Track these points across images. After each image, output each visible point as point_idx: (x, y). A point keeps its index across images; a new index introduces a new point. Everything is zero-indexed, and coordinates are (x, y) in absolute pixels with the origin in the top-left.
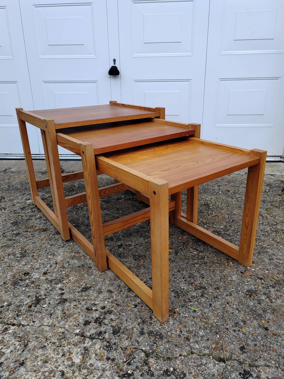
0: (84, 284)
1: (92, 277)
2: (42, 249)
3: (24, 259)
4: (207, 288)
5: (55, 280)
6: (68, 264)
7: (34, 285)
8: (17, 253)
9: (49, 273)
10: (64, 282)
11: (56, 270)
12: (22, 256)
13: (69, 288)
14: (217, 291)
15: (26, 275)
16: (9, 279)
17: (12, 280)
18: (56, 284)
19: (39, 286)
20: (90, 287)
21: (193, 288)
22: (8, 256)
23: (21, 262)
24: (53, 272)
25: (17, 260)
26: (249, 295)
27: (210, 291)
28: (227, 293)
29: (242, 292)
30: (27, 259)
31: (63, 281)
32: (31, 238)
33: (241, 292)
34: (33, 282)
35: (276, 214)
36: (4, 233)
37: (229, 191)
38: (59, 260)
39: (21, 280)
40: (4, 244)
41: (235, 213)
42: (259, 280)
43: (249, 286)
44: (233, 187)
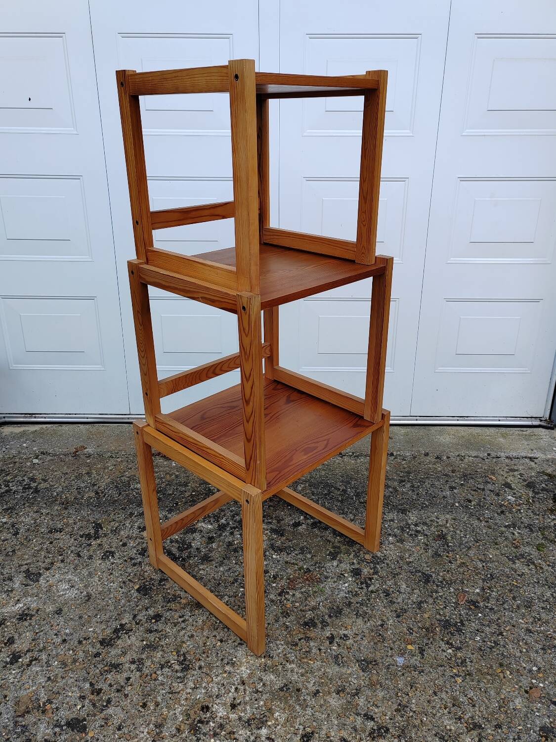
0: (301, 727)
1: (309, 711)
2: (210, 652)
3: (189, 676)
4: (483, 726)
5: (254, 719)
6: (261, 684)
7: (225, 731)
8: (173, 662)
9: (239, 704)
10: (269, 723)
11: (247, 698)
12: (183, 668)
13: (282, 737)
14: (500, 731)
15: (205, 710)
16: (182, 722)
17: (187, 722)
18: (259, 729)
19: (234, 733)
20: (313, 733)
21: (464, 728)
22: (162, 670)
23: (186, 681)
24: (246, 703)
25: (178, 678)
26: (545, 736)
27: (489, 731)
28: (514, 734)
29: (533, 732)
30: (193, 675)
31: (267, 721)
32: (183, 625)
33: (532, 731)
34: (221, 726)
35: (554, 558)
36: (135, 616)
37: (470, 501)
38: (245, 676)
39: (201, 722)
40: (145, 643)
41: (491, 556)
42: (552, 705)
43: (541, 719)
44: (475, 490)
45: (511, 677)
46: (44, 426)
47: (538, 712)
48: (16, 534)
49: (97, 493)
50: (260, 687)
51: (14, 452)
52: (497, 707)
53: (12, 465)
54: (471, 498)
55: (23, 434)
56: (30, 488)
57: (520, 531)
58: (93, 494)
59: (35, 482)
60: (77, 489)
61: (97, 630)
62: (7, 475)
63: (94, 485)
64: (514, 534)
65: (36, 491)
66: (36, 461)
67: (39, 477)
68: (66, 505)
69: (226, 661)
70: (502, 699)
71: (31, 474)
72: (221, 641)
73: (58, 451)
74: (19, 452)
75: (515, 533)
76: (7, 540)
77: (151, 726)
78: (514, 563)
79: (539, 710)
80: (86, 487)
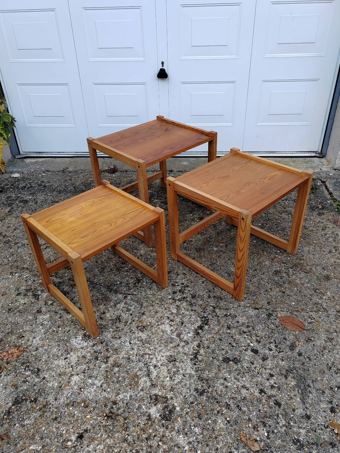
16: (113, 267)
17: (115, 267)
26: (276, 274)
38: (142, 254)
39: (122, 267)
41: (270, 212)
42: (283, 264)
46: (47, 159)
48: (36, 203)
49: (75, 187)
50: (149, 257)
51: (32, 170)
53: (32, 176)
55: (36, 162)
56: (41, 185)
57: (289, 202)
58: (72, 188)
59: (44, 183)
60: (65, 186)
62: (30, 180)
63: (73, 184)
64: (285, 203)
65: (45, 186)
66: (44, 174)
67: (46, 181)
68: (60, 192)
69: (134, 248)
71: (42, 180)
72: (133, 242)
73: (54, 170)
74: (35, 170)
75: (286, 203)
76: (32, 205)
77: (99, 268)
78: (281, 214)
79: (276, 265)
80: (69, 185)
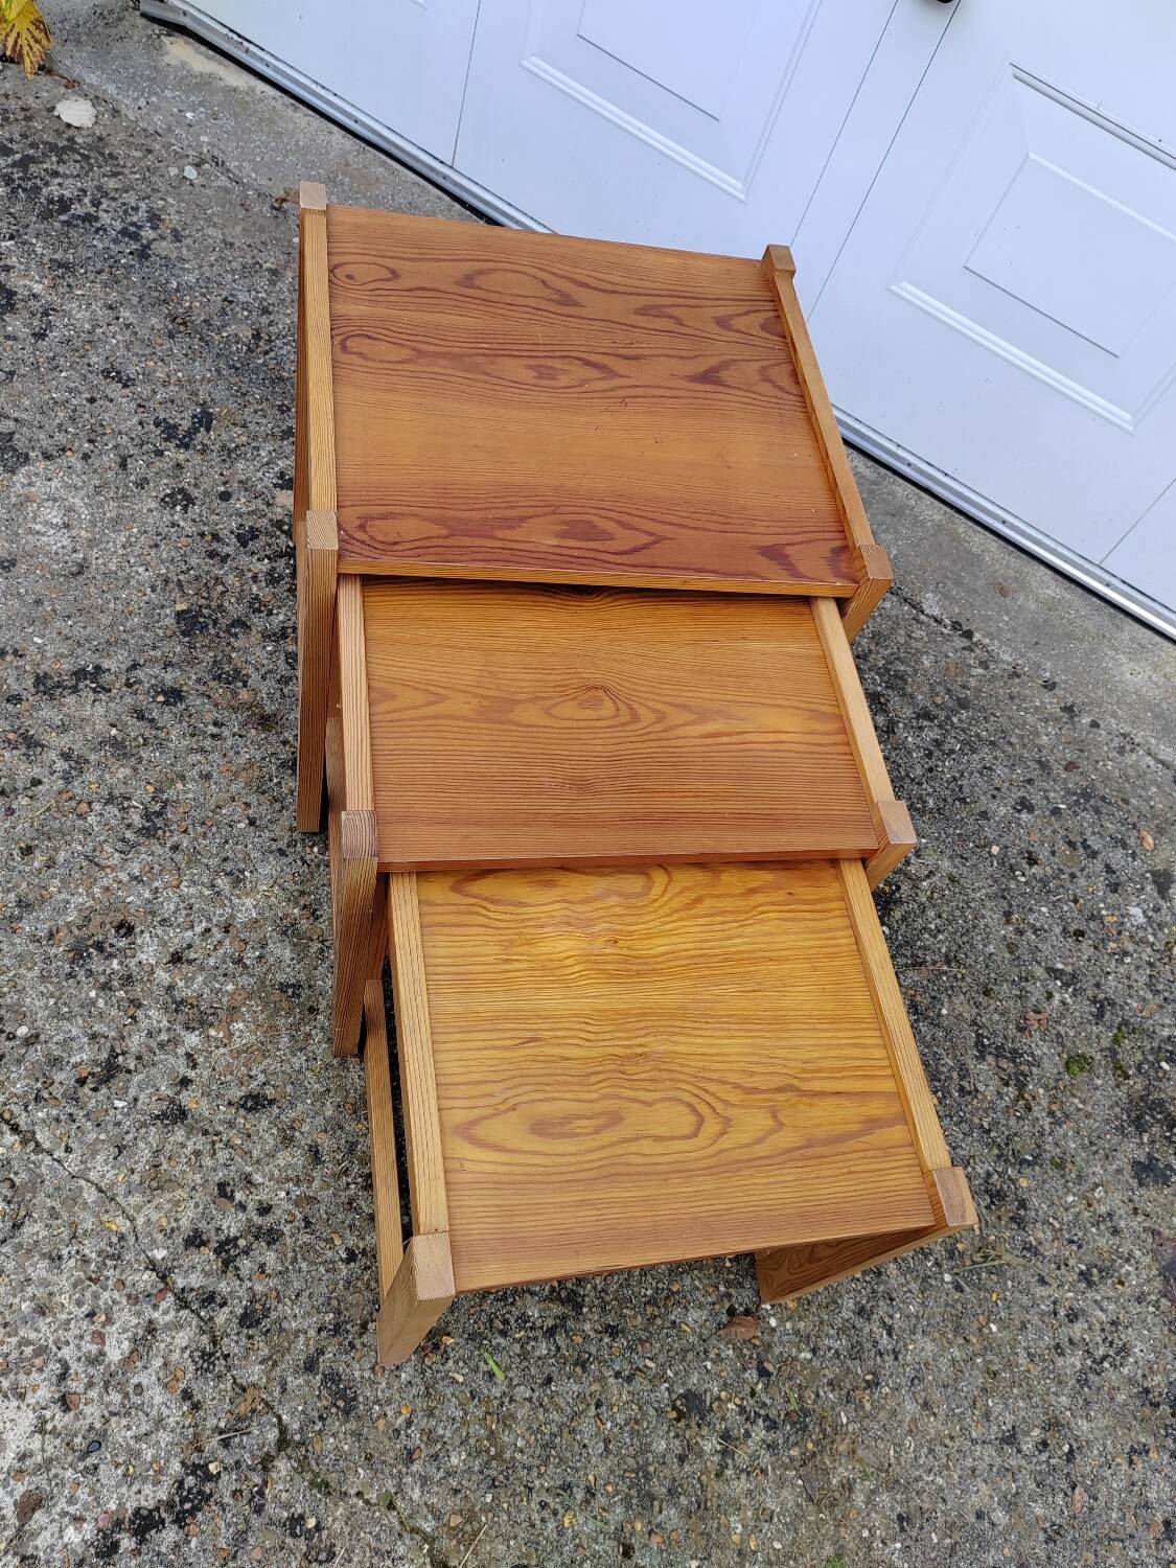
0: (261, 1078)
1: (299, 1061)
2: (214, 829)
3: (143, 849)
4: (585, 1310)
5: (193, 1007)
6: (257, 953)
7: (127, 992)
8: (136, 804)
9: (190, 962)
10: (212, 1032)
11: (212, 962)
12: (144, 828)
13: (214, 1069)
14: (607, 1340)
15: (122, 931)
16: (68, 925)
17: (76, 932)
18: (188, 1028)
19: (140, 1006)
20: (271, 1102)
21: (547, 1288)
22: (105, 804)
23: (130, 856)
24: (202, 968)
25: (123, 840)
26: (679, 1412)
27: (587, 1327)
28: (627, 1367)
29: (668, 1389)
30: (152, 854)
31: (211, 1025)
32: (208, 743)
33: (666, 1385)
34: (128, 980)
35: (1080, 1106)
36: (134, 666)
37: (1032, 861)
38: (241, 917)
39: (99, 947)
40: (114, 732)
41: (944, 1012)
42: (754, 1371)
43: (707, 1378)
44: (1071, 844)
45: (728, 1264)
46: (261, 86)
47: (714, 1362)
48: (40, 336)
49: (257, 336)
50: (250, 956)
51: (158, 121)
52: (645, 1295)
53: (138, 154)
54: (1043, 854)
55: (206, 82)
56: (135, 237)
57: (1069, 1001)
58: (246, 334)
59: (154, 228)
60: (225, 300)
61: (49, 650)
62: (115, 175)
63: (265, 311)
64: (1050, 996)
65: (143, 254)
66: (191, 173)
67: (172, 219)
68: (180, 324)
69: (229, 866)
70: (670, 1290)
71: (161, 203)
72: (252, 822)
73: (248, 173)
74: (169, 130)
75: (1057, 996)
76: (15, 338)
77: (12, 896)
78: (981, 1058)
79: (719, 1359)
80: (246, 306)
